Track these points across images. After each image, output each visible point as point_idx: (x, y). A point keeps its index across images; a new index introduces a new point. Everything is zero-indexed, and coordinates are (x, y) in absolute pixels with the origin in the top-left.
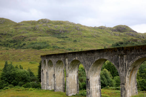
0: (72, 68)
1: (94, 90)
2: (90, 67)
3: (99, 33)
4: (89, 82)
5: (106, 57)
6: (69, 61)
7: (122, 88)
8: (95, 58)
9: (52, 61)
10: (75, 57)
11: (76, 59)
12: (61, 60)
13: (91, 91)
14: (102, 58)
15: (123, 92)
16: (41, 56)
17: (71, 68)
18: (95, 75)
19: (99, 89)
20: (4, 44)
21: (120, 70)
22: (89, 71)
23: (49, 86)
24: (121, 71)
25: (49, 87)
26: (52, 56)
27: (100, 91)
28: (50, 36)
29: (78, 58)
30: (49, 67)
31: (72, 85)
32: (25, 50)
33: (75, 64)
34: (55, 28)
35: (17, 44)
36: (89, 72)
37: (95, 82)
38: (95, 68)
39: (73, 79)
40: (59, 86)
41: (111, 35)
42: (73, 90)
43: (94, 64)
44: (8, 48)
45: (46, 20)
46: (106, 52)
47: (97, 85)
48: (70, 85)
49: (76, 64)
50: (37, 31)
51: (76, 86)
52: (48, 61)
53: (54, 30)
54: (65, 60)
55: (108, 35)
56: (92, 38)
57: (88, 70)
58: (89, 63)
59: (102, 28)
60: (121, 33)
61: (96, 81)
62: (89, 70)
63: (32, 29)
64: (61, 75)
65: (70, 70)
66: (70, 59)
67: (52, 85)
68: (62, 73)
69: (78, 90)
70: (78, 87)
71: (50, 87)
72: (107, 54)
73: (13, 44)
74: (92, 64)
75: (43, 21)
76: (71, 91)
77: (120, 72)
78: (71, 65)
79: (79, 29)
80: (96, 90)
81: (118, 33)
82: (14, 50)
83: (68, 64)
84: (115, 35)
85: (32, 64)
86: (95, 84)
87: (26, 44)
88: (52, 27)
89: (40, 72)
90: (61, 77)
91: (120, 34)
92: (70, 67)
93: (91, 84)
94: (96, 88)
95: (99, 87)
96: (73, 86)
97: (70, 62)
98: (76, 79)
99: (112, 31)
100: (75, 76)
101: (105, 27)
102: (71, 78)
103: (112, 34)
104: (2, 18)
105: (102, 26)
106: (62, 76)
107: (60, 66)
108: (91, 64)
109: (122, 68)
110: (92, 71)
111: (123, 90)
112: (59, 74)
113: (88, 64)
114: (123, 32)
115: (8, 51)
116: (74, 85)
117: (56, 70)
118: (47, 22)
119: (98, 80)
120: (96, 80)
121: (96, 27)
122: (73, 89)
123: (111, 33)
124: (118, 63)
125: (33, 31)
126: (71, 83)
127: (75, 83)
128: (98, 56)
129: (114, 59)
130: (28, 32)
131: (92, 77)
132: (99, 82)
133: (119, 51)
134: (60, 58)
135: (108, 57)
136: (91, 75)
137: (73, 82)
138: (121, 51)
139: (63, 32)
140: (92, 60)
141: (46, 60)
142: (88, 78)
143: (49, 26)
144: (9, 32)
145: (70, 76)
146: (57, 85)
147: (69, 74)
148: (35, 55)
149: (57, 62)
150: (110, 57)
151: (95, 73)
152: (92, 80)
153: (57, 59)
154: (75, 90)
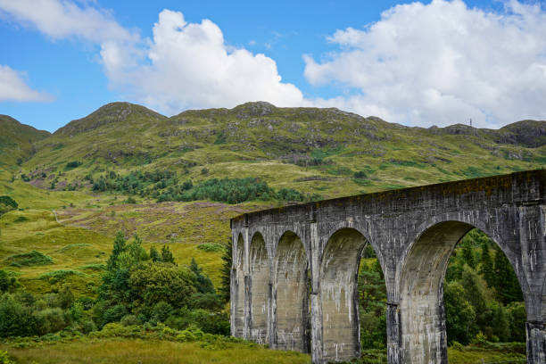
0: (332, 262)
1: (417, 349)
2: (400, 255)
3: (446, 149)
4: (400, 316)
5: (466, 215)
6: (321, 233)
7: (533, 344)
8: (420, 220)
9: (264, 236)
10: (344, 218)
11: (347, 224)
12: (295, 231)
13: (407, 354)
14: (448, 219)
15: (536, 356)
16: (231, 220)
17: (328, 261)
18: (424, 289)
19: (438, 344)
20: (125, 187)
21: (525, 267)
22: (397, 273)
23: (253, 328)
24: (531, 271)
25: (255, 333)
26: (265, 218)
27: (442, 355)
28: (274, 159)
29: (355, 223)
30: (255, 257)
31: (333, 328)
32: (188, 203)
33: (344, 244)
34: (291, 131)
35: (164, 187)
36: (396, 278)
37: (423, 318)
38: (421, 261)
39: (338, 302)
40: (286, 330)
41: (492, 157)
42: (336, 345)
43: (417, 245)
44: (137, 198)
45: (261, 106)
47: (432, 330)
48: (325, 325)
49: (348, 246)
50: (230, 142)
51: (350, 332)
52: (249, 234)
53: (288, 141)
54: (307, 232)
55: (481, 157)
56: (423, 167)
57: (395, 268)
58: (398, 241)
59: (457, 132)
60: (530, 150)
61: (427, 313)
62: (398, 268)
63: (215, 137)
64: (296, 288)
65: (325, 268)
66: (325, 228)
67: (264, 325)
68: (298, 282)
69: (357, 348)
70: (355, 335)
71: (257, 331)
72: (468, 201)
73: (152, 186)
74: (411, 245)
75: (251, 109)
76: (330, 349)
77: (525, 277)
78: (330, 249)
79: (373, 131)
80: (426, 351)
81: (519, 149)
82: (152, 206)
83: (317, 245)
84: (506, 158)
85: (208, 251)
86: (422, 323)
87: (194, 184)
88: (281, 128)
90: (294, 294)
91: (525, 153)
92: (327, 258)
93: (408, 325)
94: (425, 343)
95: (438, 339)
96: (336, 331)
97: (326, 239)
98: (349, 304)
99: (498, 142)
100: (346, 293)
101: (468, 127)
102: (331, 299)
103: (496, 151)
104: (121, 103)
105: (458, 125)
106: (300, 293)
107: (293, 256)
108: (407, 242)
109: (534, 261)
110: (411, 270)
111: (537, 351)
112: (290, 286)
113: (392, 243)
114: (537, 147)
115: (135, 207)
116: (340, 327)
117: (278, 270)
118: (264, 113)
119: (433, 308)
120: (428, 309)
121: (436, 127)
122: (336, 342)
123: (494, 149)
124: (517, 239)
125: (216, 143)
126: (331, 318)
127: (345, 319)
128: (433, 212)
129: (497, 223)
130: (202, 147)
131: (409, 294)
132: (441, 319)
133: (518, 186)
134: (292, 224)
135: (475, 213)
136: (406, 288)
137: (339, 314)
138: (529, 186)
139: (317, 146)
140: (410, 226)
141: (244, 232)
142: (396, 301)
143: (270, 127)
144: (140, 146)
145: (327, 290)
146: (281, 325)
147: (321, 283)
148: (217, 223)
149: (281, 239)
150: (482, 212)
151: (424, 281)
152: (409, 308)
153: (281, 229)
154: (347, 346)
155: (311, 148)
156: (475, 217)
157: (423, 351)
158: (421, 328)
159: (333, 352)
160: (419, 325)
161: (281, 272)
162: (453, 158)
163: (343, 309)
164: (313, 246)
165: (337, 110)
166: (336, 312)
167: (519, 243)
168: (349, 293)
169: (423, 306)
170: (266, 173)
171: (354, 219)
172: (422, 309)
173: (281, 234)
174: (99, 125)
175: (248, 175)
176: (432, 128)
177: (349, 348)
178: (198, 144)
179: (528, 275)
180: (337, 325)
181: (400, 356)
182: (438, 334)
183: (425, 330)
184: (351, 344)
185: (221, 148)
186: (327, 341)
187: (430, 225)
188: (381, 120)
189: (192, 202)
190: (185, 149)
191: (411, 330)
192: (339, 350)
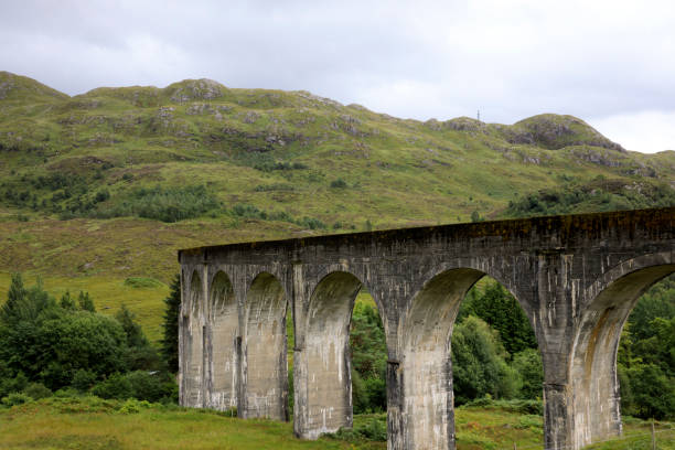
0: (320, 311)
1: (421, 413)
2: (403, 306)
3: (447, 150)
4: (402, 376)
5: (481, 261)
6: (307, 276)
7: (552, 408)
8: (428, 264)
9: (231, 277)
10: (336, 260)
11: (341, 267)
12: (273, 273)
13: (409, 419)
14: (460, 266)
15: (554, 421)
16: (180, 252)
17: (316, 311)
18: (429, 344)
19: (444, 407)
20: (8, 196)
21: (543, 322)
22: (400, 327)
23: (214, 391)
24: (549, 327)
25: (216, 397)
26: (233, 255)
27: (448, 419)
28: (224, 159)
29: (350, 266)
30: (216, 303)
31: (320, 390)
32: (106, 221)
33: (336, 290)
34: (248, 122)
35: (68, 196)
36: (399, 331)
37: (428, 378)
38: (427, 312)
39: (326, 359)
40: (259, 394)
41: (503, 160)
42: (323, 411)
44: (26, 213)
45: (206, 86)
46: (478, 239)
47: (438, 390)
48: (310, 388)
49: (339, 292)
50: (162, 135)
51: (340, 393)
52: (210, 274)
53: (242, 135)
54: (289, 273)
55: (491, 161)
56: (416, 173)
57: (397, 320)
58: (402, 290)
59: (462, 128)
60: (549, 152)
61: (434, 371)
62: (401, 320)
63: (141, 128)
64: (271, 342)
65: (311, 318)
66: (313, 270)
67: (228, 387)
68: (274, 333)
69: (348, 414)
70: (346, 397)
71: (219, 395)
72: (483, 246)
73: (50, 195)
74: (417, 293)
75: (191, 89)
76: (316, 415)
77: (543, 333)
78: (318, 297)
79: (355, 128)
80: (431, 415)
81: (535, 151)
82: (53, 224)
83: (303, 292)
84: (521, 162)
85: (137, 287)
86: (426, 383)
87: (112, 194)
88: (234, 118)
89: (173, 325)
90: (269, 348)
91: (545, 155)
92: (315, 306)
93: (411, 385)
94: (430, 406)
95: (444, 400)
96: (324, 394)
97: (313, 284)
98: (339, 361)
99: (511, 142)
100: (336, 348)
101: (476, 121)
102: (318, 356)
103: (508, 154)
105: (463, 119)
106: (276, 347)
107: (268, 302)
108: (412, 291)
109: (552, 315)
110: (415, 322)
111: (555, 415)
112: (263, 339)
113: (394, 291)
114: (558, 148)
115: (28, 226)
116: (329, 388)
117: (250, 319)
118: (209, 94)
119: (439, 365)
120: (434, 367)
121: (435, 120)
122: (324, 407)
123: (506, 150)
124: (535, 291)
125: (143, 135)
126: (318, 378)
127: (334, 379)
128: (443, 257)
129: (515, 272)
130: (121, 141)
131: (412, 350)
132: (448, 378)
133: (538, 232)
134: (269, 264)
135: (490, 261)
136: (409, 343)
137: (328, 373)
138: (550, 233)
139: (282, 143)
140: (416, 272)
141: (202, 271)
142: (398, 359)
143: (219, 115)
144: (31, 137)
145: (313, 345)
146: (253, 387)
147: (307, 337)
148: (150, 249)
149: (254, 282)
150: (497, 259)
151: (430, 335)
152: (412, 366)
153: (254, 270)
154: (336, 410)
155: (274, 146)
156: (490, 265)
157: (427, 415)
158: (426, 389)
159: (319, 418)
160: (423, 385)
161: (253, 321)
162: (455, 162)
163: (332, 366)
164: (296, 291)
165: (308, 94)
166: (324, 371)
167: (538, 295)
168: (339, 348)
169: (428, 363)
170: (213, 179)
171: (350, 261)
172: (427, 367)
173: (253, 275)
176: (429, 122)
177: (338, 413)
178: (117, 136)
179: (546, 331)
180: (325, 386)
181: (401, 422)
182: (445, 395)
183: (430, 391)
184: (340, 408)
185: (151, 143)
186: (313, 406)
187: (440, 272)
188: (365, 110)
189: (113, 220)
190: (98, 144)
191: (415, 391)
192: (327, 416)
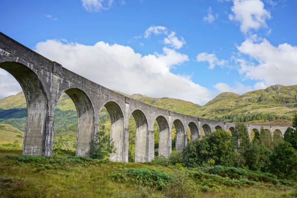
31: (32, 136)
40: (82, 150)
42: (32, 147)
48: (28, 135)
51: (41, 140)
63: (257, 100)
68: (90, 123)
69: (43, 150)
76: (28, 149)
96: (33, 139)
98: (42, 123)
100: (42, 116)
102: (33, 120)
116: (36, 137)
122: (32, 145)
125: (257, 102)
126: (31, 131)
127: (39, 132)
130: (251, 105)
137: (36, 129)
143: (280, 94)
145: (31, 114)
146: (80, 146)
147: (28, 110)
154: (38, 148)
159: (30, 151)
163: (39, 126)
166: (35, 127)
170: (274, 111)
174: (217, 101)
175: (265, 113)
177: (39, 150)
178: (250, 103)
180: (34, 135)
184: (41, 147)
185: (259, 104)
190: (245, 106)
192: (33, 150)
